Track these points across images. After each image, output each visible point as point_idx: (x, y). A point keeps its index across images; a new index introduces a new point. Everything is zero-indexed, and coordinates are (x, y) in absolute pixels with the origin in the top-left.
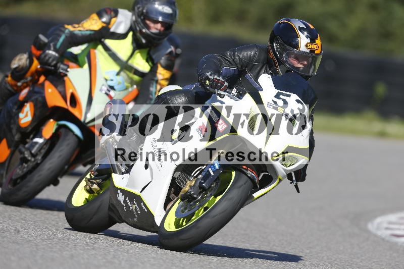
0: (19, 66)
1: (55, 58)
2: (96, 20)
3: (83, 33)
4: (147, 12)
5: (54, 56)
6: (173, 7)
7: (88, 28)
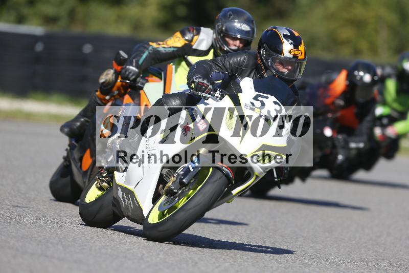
0: (106, 80)
1: (135, 73)
2: (179, 38)
3: (167, 50)
4: (226, 30)
5: (134, 71)
6: (251, 25)
7: (171, 45)
